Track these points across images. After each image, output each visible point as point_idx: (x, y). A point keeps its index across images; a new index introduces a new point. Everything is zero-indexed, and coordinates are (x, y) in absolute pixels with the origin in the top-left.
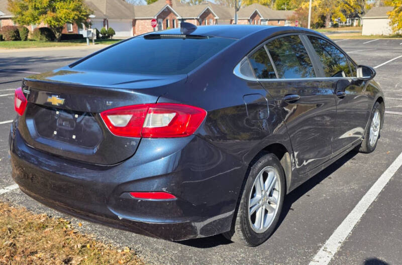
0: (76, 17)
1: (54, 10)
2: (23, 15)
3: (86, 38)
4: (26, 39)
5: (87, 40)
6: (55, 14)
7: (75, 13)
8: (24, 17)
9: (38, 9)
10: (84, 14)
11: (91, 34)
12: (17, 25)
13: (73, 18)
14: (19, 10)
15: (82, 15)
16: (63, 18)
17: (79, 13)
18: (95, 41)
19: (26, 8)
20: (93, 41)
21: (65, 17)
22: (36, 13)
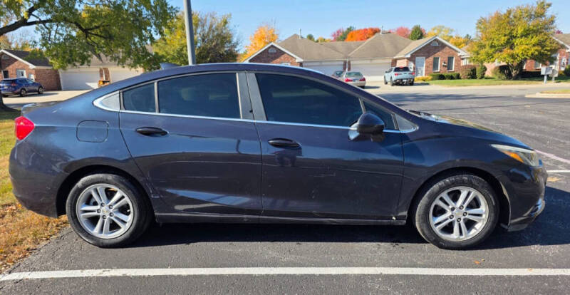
0: (537, 53)
1: (512, 47)
2: (478, 54)
3: (543, 76)
4: (482, 78)
5: (545, 77)
6: (512, 51)
7: (536, 48)
8: (479, 56)
9: (495, 47)
10: (548, 48)
11: (551, 71)
12: (472, 64)
13: (532, 54)
14: (476, 48)
15: (546, 50)
16: (519, 55)
17: (540, 48)
18: (556, 78)
19: (482, 46)
20: (553, 79)
21: (522, 53)
22: (491, 51)
